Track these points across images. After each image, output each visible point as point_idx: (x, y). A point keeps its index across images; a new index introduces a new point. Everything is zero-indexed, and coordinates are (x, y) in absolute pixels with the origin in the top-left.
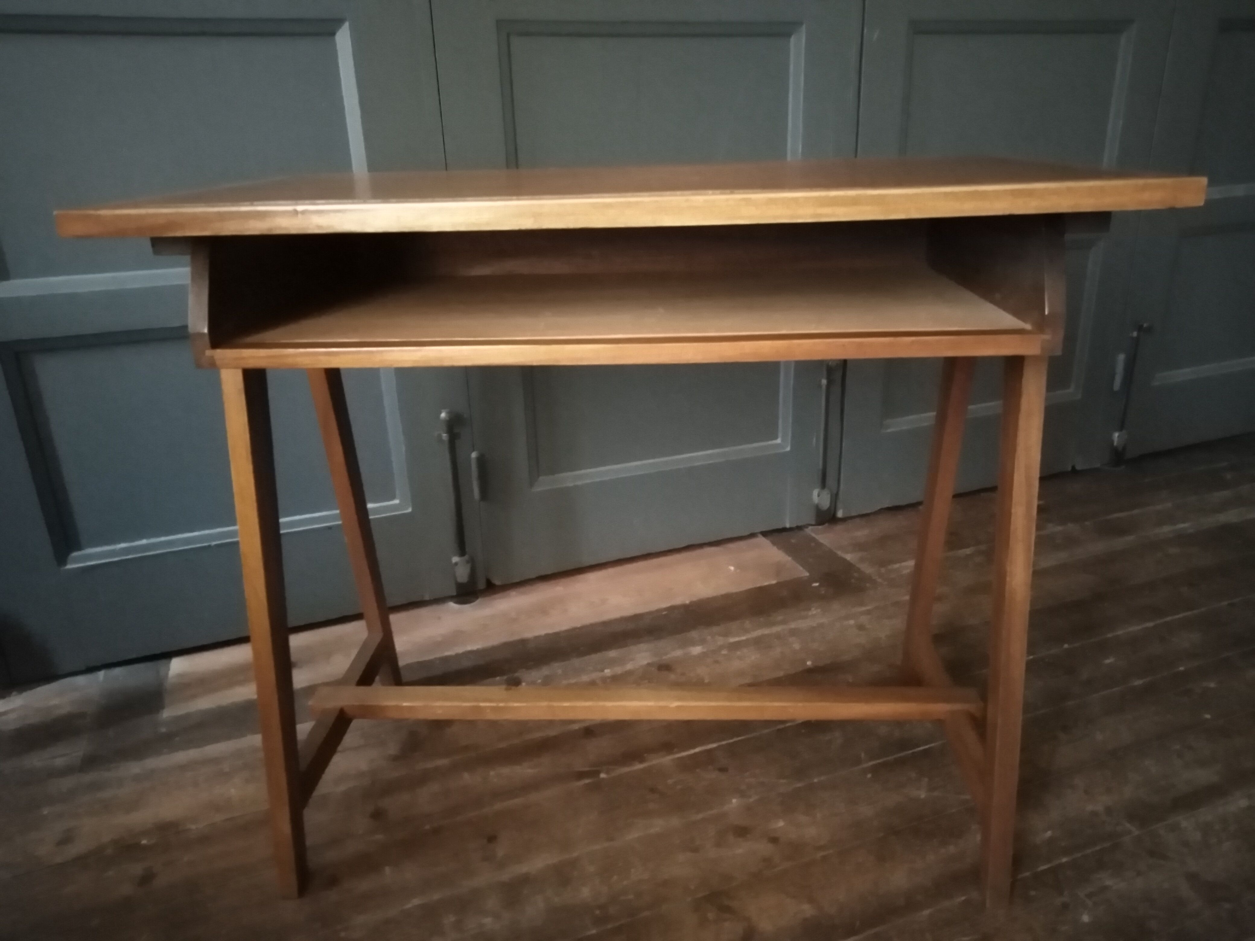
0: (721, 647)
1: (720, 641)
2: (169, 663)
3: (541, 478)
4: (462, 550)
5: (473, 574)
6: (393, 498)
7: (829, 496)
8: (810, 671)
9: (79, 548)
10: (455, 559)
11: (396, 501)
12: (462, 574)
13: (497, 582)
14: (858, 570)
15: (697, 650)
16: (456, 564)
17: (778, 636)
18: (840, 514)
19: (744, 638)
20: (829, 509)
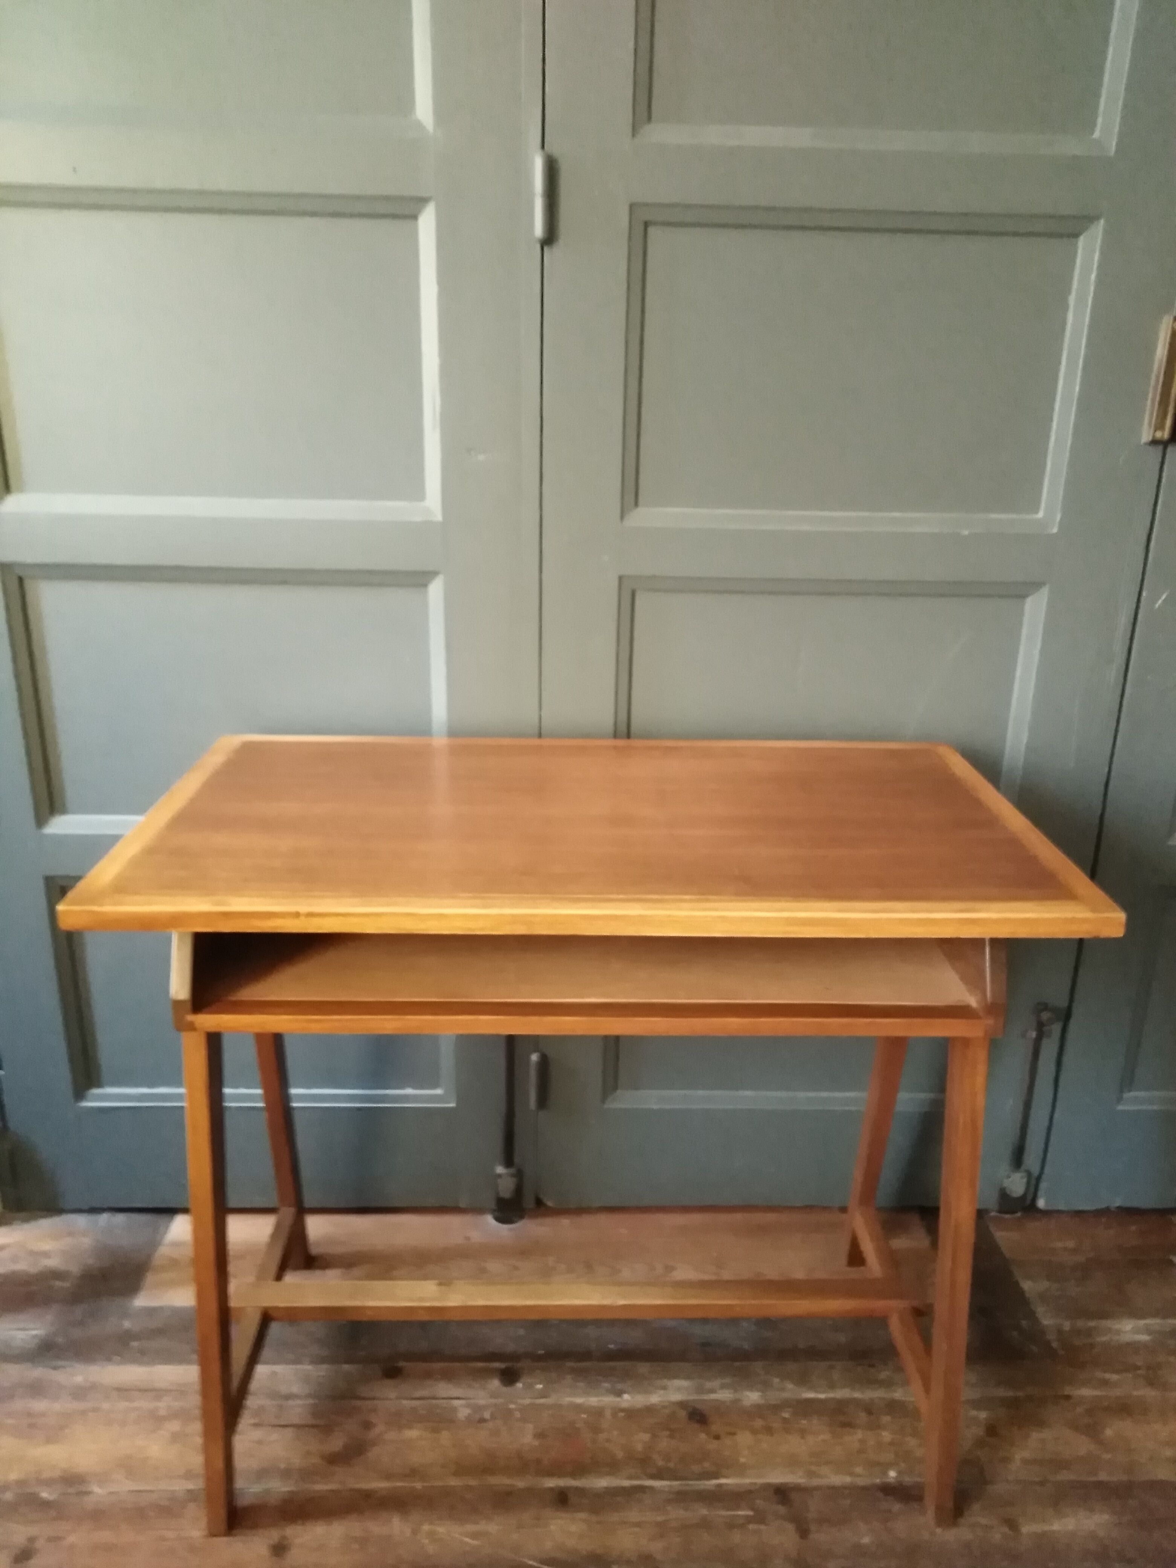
0: (786, 1404)
1: (791, 1391)
2: (172, 1219)
3: (619, 1092)
4: (509, 1162)
5: (519, 1190)
6: (435, 1086)
7: (1025, 1180)
8: (888, 1490)
9: (99, 1085)
10: (500, 1170)
11: (439, 1092)
12: (506, 1187)
13: (550, 1204)
14: (1032, 1315)
15: (752, 1397)
16: (500, 1176)
17: (869, 1409)
18: (1041, 1203)
19: (822, 1396)
20: (1023, 1197)
